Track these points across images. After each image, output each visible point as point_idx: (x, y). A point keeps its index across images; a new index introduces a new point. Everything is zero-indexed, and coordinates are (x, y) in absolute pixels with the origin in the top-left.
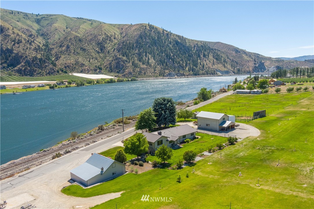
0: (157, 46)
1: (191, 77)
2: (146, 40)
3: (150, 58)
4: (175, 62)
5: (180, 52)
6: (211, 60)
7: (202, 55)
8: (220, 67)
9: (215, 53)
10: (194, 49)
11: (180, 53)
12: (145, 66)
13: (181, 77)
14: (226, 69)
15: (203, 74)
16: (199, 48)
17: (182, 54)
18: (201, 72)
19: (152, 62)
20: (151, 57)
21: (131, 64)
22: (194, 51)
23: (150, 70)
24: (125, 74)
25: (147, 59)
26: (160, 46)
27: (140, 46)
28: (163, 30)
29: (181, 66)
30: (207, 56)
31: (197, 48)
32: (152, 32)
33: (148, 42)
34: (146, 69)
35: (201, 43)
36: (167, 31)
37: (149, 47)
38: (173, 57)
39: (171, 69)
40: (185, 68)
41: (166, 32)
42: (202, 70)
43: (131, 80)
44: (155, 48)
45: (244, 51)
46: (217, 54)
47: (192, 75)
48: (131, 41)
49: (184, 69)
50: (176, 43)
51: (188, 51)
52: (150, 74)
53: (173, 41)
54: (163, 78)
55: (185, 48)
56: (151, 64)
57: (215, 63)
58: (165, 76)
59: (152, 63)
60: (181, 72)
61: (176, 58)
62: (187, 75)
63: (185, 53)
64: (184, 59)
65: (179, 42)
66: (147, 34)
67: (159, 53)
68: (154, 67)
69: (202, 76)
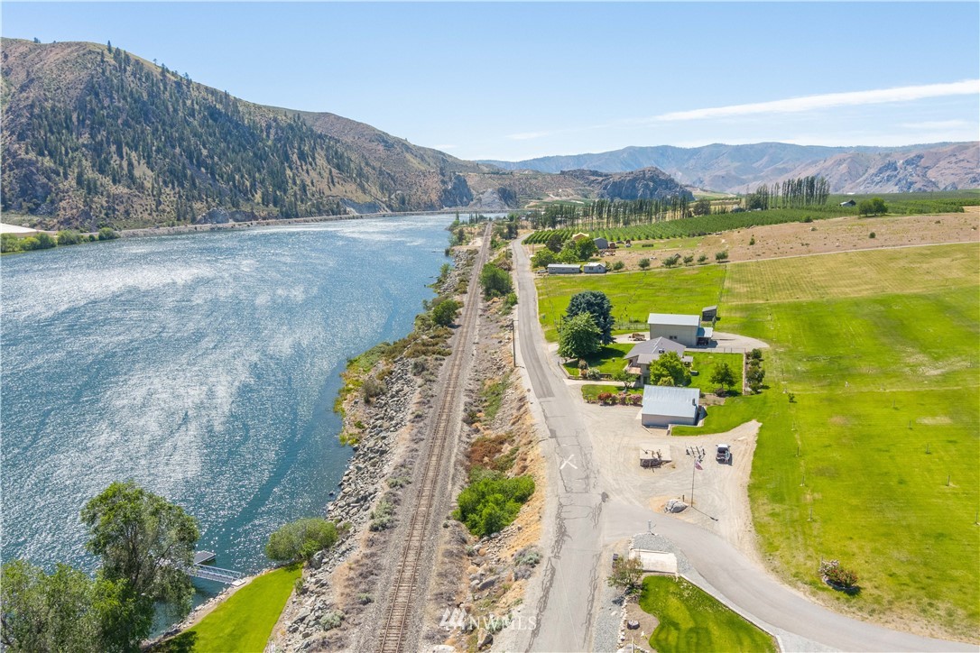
0: (153, 123)
1: (276, 224)
2: (112, 102)
3: (135, 163)
4: (217, 177)
5: (228, 143)
6: (322, 172)
7: (295, 155)
8: (348, 190)
9: (328, 148)
10: (268, 134)
11: (229, 148)
12: (121, 190)
13: (249, 223)
14: (368, 199)
15: (310, 214)
16: (282, 133)
17: (233, 151)
18: (302, 207)
19: (144, 174)
20: (139, 159)
21: (74, 183)
22: (270, 143)
23: (142, 202)
24: (69, 218)
25: (125, 164)
26: (164, 124)
27: (93, 123)
28: (164, 71)
29: (239, 190)
30: (310, 159)
31: (277, 133)
32: (128, 74)
33: (119, 109)
34: (129, 198)
35: (285, 116)
36: (174, 74)
37: (126, 123)
38: (209, 161)
39: (209, 200)
40: (253, 196)
41: (173, 78)
42: (302, 202)
43: (101, 239)
44: (148, 128)
45: (403, 144)
46: (336, 154)
47: (276, 218)
48: (59, 101)
49: (248, 200)
50: (211, 115)
51: (252, 141)
52: (146, 216)
53: (200, 108)
54: (195, 228)
55: (241, 131)
56: (143, 183)
57: (336, 180)
58: (199, 222)
59: (145, 179)
60: (246, 208)
61: (219, 163)
62: (264, 219)
63: (245, 149)
64: (244, 167)
65: (220, 113)
66: (112, 80)
67: (160, 145)
68: (152, 192)
69: (307, 219)
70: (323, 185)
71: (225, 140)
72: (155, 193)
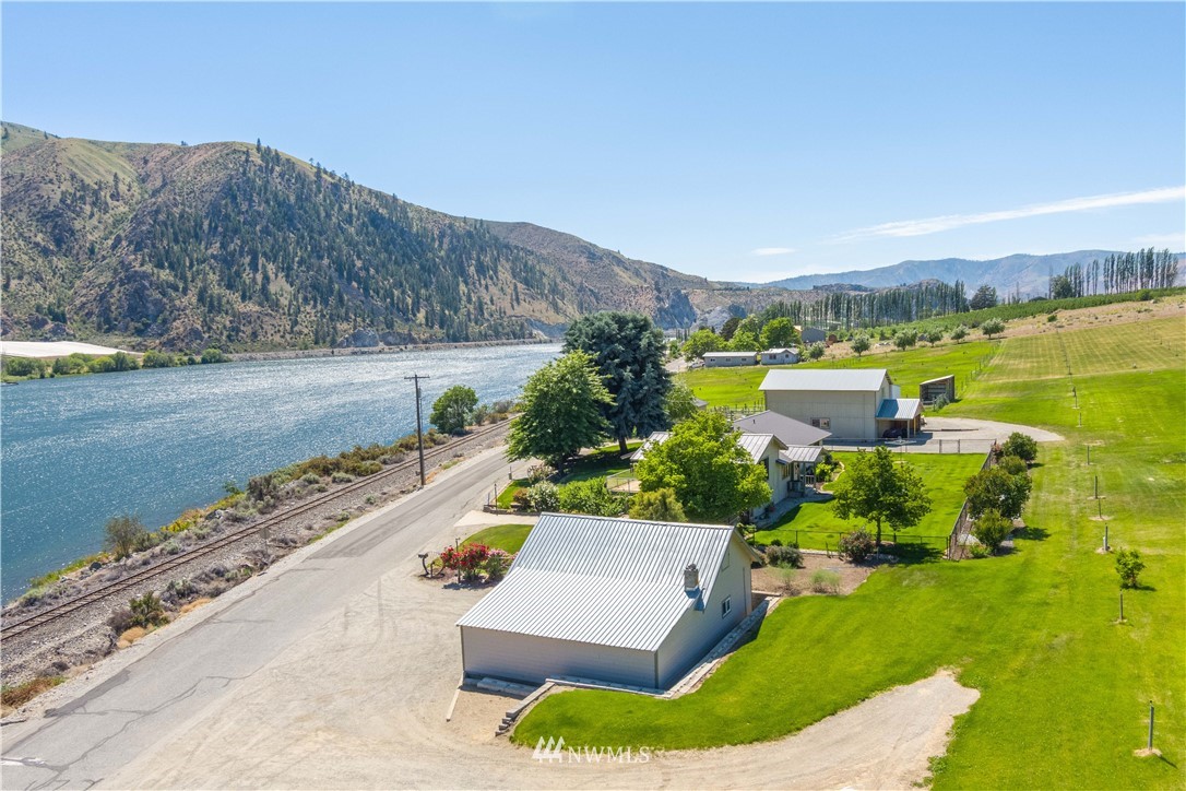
0: (299, 230)
1: (438, 349)
2: (250, 206)
3: (272, 276)
4: (371, 293)
5: (390, 254)
6: (505, 287)
7: (472, 268)
8: (540, 309)
9: (517, 259)
10: (441, 243)
11: (390, 259)
12: (251, 307)
13: (403, 347)
14: (561, 320)
15: (485, 337)
16: (458, 242)
17: (396, 262)
18: (474, 329)
19: (282, 290)
20: (277, 271)
21: (194, 300)
22: (443, 253)
23: (275, 323)
24: (173, 339)
25: (259, 277)
26: (312, 231)
27: (226, 229)
28: (319, 172)
29: (398, 309)
30: (491, 272)
31: (451, 242)
32: (275, 174)
33: (259, 213)
34: (259, 317)
35: (465, 223)
36: (332, 175)
37: (265, 231)
38: (362, 274)
39: (358, 319)
40: (415, 315)
41: (330, 179)
42: (476, 323)
43: (204, 361)
44: (292, 235)
45: (614, 257)
46: (525, 266)
47: (441, 341)
48: (190, 207)
49: (408, 320)
50: (373, 222)
51: (419, 250)
52: (277, 338)
53: (359, 214)
54: (333, 352)
55: (407, 239)
56: (278, 300)
57: (522, 297)
58: (340, 345)
59: (282, 295)
60: (401, 328)
61: (376, 276)
62: (425, 342)
63: (410, 260)
64: (407, 282)
65: (383, 218)
66: (254, 181)
67: (305, 256)
68: (289, 310)
69: (479, 343)
70: (506, 304)
71: (386, 251)
72: (292, 311)
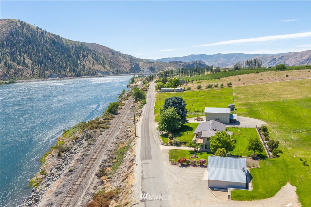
0: (32, 45)
1: (74, 78)
2: (18, 38)
3: (26, 58)
4: (54, 63)
5: (59, 52)
6: (90, 61)
7: (81, 56)
8: (100, 67)
9: (93, 53)
10: (72, 49)
11: (59, 53)
12: (20, 67)
13: (64, 78)
14: (106, 70)
15: (86, 75)
16: (77, 49)
17: (60, 54)
18: (83, 73)
19: (29, 62)
20: (27, 57)
21: (3, 65)
22: (73, 52)
23: (27, 71)
25: (22, 58)
26: (36, 45)
27: (11, 45)
28: (37, 28)
29: (62, 67)
30: (86, 57)
31: (75, 49)
32: (25, 29)
33: (21, 40)
34: (23, 70)
35: (78, 43)
36: (41, 29)
37: (23, 45)
38: (51, 58)
39: (51, 70)
40: (66, 69)
41: (40, 31)
42: (83, 71)
43: (9, 83)
44: (31, 47)
45: (118, 53)
46: (95, 56)
47: (74, 76)
49: (64, 70)
50: (53, 43)
51: (67, 51)
52: (28, 76)
53: (49, 40)
54: (45, 80)
55: (63, 48)
56: (28, 65)
57: (95, 64)
58: (46, 78)
59: (29, 63)
60: (63, 73)
61: (55, 58)
62: (70, 77)
63: (64, 54)
64: (64, 60)
65: (56, 42)
66: (19, 31)
67: (35, 52)
68: (31, 68)
69: (85, 77)
70: (91, 66)
71: (57, 51)
72: (32, 68)
